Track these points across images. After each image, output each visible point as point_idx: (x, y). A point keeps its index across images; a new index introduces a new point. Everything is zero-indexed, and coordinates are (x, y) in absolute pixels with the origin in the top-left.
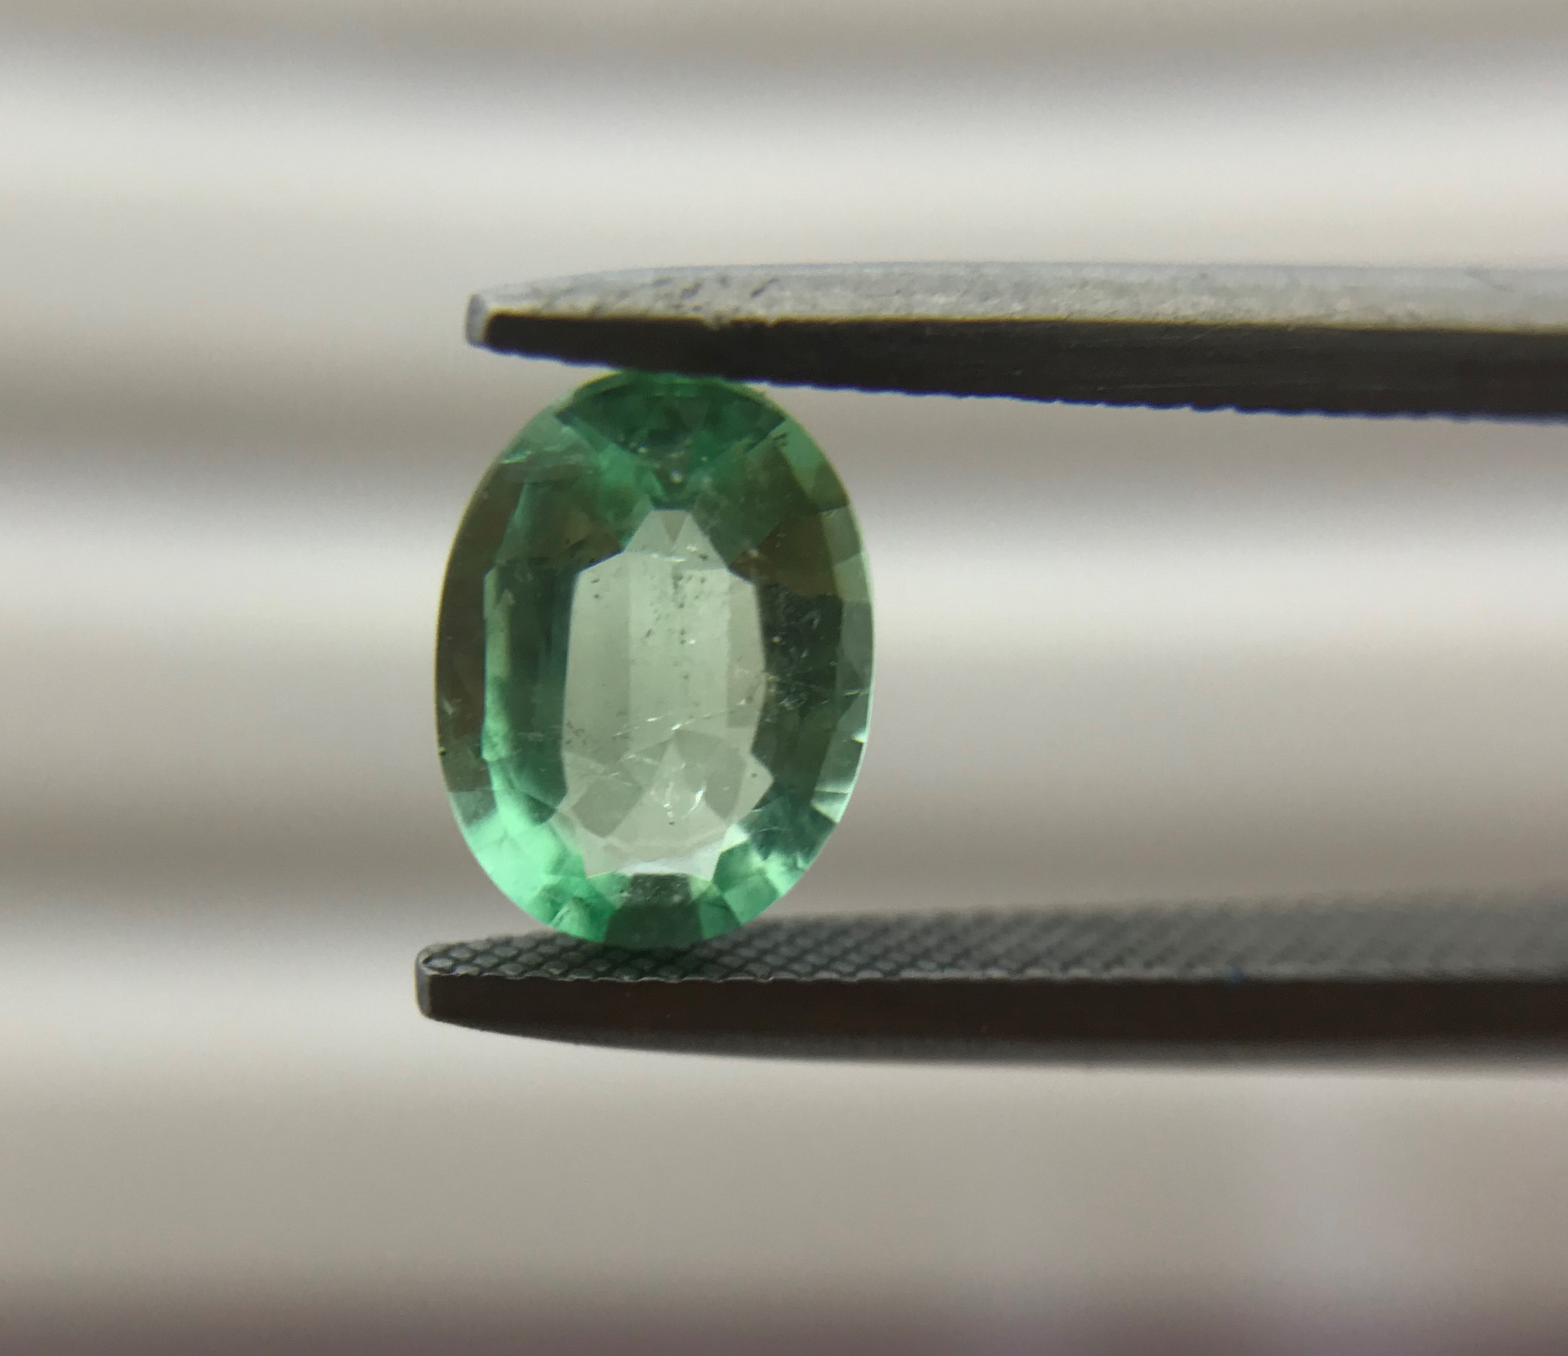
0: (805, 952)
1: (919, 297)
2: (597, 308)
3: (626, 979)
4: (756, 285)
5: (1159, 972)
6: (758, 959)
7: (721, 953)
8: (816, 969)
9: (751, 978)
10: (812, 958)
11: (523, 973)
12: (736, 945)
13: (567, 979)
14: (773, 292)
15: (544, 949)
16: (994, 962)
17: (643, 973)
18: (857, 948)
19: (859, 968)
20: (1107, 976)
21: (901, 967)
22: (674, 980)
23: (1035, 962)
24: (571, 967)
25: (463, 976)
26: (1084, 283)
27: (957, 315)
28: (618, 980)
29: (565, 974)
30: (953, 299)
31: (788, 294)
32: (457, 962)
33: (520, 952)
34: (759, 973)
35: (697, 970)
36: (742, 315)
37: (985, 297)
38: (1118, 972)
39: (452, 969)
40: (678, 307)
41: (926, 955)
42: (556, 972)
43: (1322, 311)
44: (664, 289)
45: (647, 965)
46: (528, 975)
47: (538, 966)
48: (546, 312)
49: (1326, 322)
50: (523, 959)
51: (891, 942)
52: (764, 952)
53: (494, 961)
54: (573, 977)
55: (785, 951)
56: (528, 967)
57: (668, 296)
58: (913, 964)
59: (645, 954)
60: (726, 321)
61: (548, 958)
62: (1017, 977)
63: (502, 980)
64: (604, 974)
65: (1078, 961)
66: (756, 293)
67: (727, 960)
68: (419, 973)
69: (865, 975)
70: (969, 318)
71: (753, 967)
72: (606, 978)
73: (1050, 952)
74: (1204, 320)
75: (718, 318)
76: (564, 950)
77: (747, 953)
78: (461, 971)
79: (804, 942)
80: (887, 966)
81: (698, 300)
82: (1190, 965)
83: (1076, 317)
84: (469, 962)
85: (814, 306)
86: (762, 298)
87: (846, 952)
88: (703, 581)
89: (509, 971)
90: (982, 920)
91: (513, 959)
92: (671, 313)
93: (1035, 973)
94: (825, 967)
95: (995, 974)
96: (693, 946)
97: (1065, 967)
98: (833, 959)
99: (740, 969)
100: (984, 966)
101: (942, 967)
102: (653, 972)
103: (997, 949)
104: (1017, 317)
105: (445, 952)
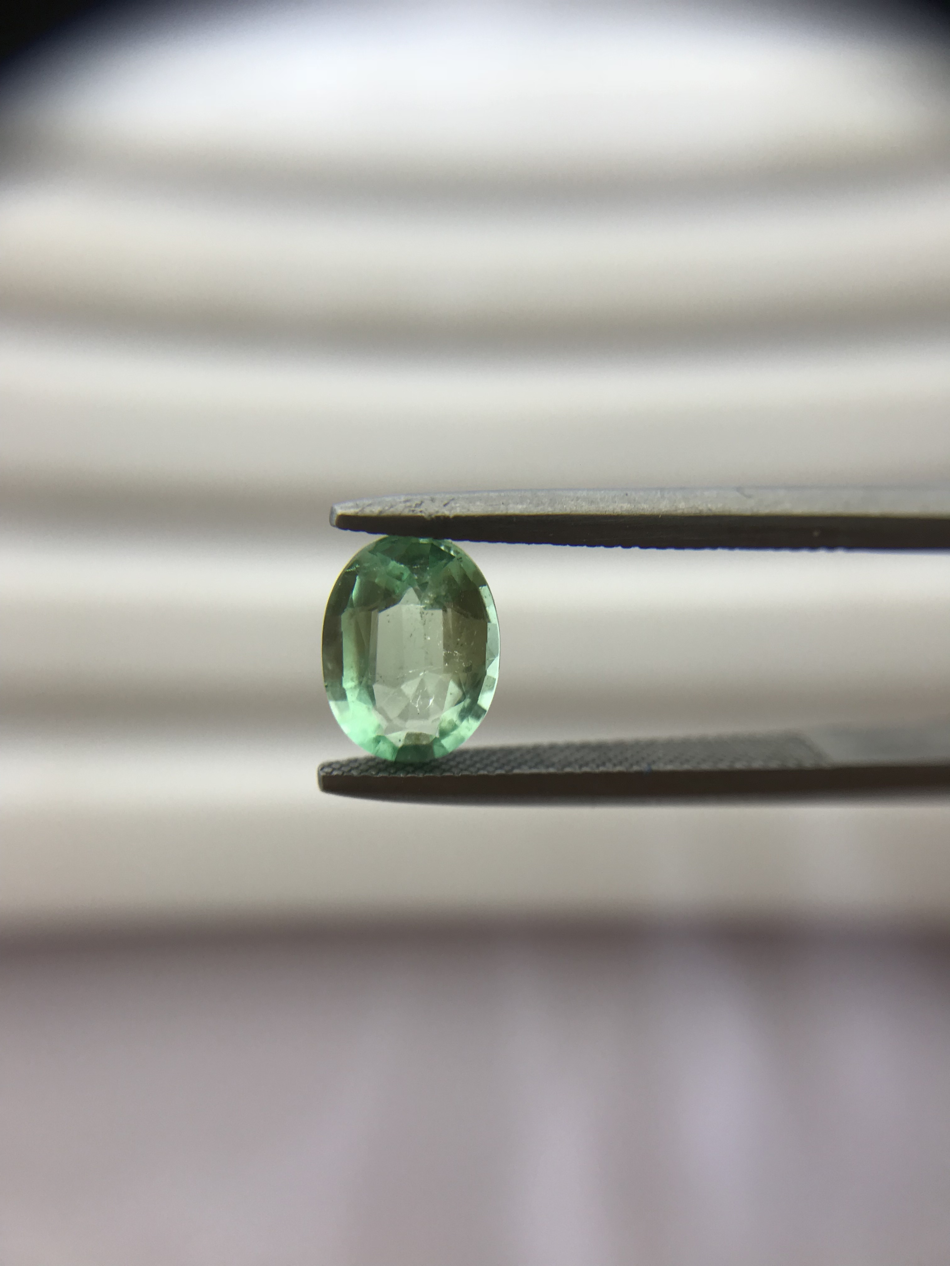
0: (476, 762)
1: (511, 506)
2: (381, 512)
3: (402, 775)
4: (446, 502)
5: (619, 769)
6: (456, 766)
7: (442, 763)
8: (479, 769)
9: (452, 774)
10: (478, 765)
11: (361, 773)
12: (448, 760)
13: (378, 776)
14: (452, 504)
15: (371, 763)
16: (553, 765)
17: (408, 773)
18: (498, 760)
19: (496, 769)
20: (597, 771)
21: (513, 768)
22: (421, 775)
23: (569, 764)
24: (380, 771)
25: (336, 775)
26: (578, 499)
27: (526, 513)
28: (399, 776)
29: (378, 773)
30: (525, 506)
31: (458, 505)
32: (334, 769)
33: (360, 764)
34: (456, 772)
35: (431, 771)
36: (440, 514)
37: (538, 505)
38: (602, 769)
39: (332, 772)
40: (413, 511)
41: (526, 762)
42: (374, 773)
43: (673, 508)
44: (408, 504)
45: (411, 769)
46: (362, 774)
47: (367, 771)
48: (360, 514)
49: (674, 513)
50: (361, 768)
51: (512, 757)
52: (459, 763)
53: (349, 768)
54: (380, 775)
55: (468, 762)
56: (362, 771)
57: (410, 507)
58: (519, 766)
59: (411, 765)
60: (433, 516)
61: (371, 767)
62: (560, 772)
63: (352, 777)
64: (393, 774)
65: (587, 764)
66: (445, 505)
67: (444, 767)
68: (319, 774)
69: (499, 772)
70: (531, 514)
71: (453, 770)
72: (393, 775)
73: (576, 761)
74: (625, 513)
75: (430, 516)
76: (378, 763)
77: (452, 763)
78: (335, 773)
79: (475, 759)
80: (507, 768)
81: (422, 508)
82: (632, 765)
83: (573, 513)
84: (339, 769)
85: (469, 510)
86: (448, 507)
87: (492, 762)
88: (432, 614)
89: (355, 773)
90: (553, 747)
91: (357, 768)
92: (411, 514)
93: (568, 770)
94: (483, 769)
95: (552, 770)
96: (431, 762)
97: (581, 767)
98: (487, 765)
99: (449, 770)
100: (548, 767)
101: (530, 768)
102: (413, 772)
103: (555, 760)
104: (550, 513)
105: (330, 765)
